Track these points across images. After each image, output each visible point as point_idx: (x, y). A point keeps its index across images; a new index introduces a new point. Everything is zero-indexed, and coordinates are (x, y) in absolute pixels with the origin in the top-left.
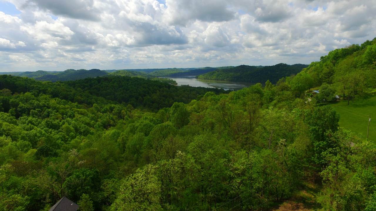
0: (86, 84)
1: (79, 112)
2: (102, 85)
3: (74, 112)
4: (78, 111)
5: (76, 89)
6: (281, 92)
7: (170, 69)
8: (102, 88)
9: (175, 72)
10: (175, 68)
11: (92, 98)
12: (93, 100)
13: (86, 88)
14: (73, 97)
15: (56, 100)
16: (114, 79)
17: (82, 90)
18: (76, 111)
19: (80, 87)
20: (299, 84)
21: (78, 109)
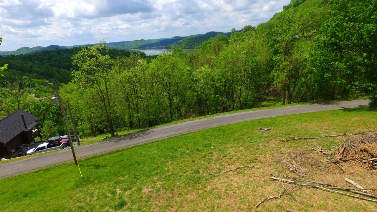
0: (44, 57)
1: (40, 83)
2: (62, 57)
3: (34, 83)
4: (38, 82)
5: (33, 62)
6: (246, 33)
7: (137, 40)
8: (63, 60)
9: (142, 44)
10: (142, 40)
11: (53, 70)
12: (54, 71)
13: (45, 61)
14: (30, 69)
15: (9, 71)
16: (75, 50)
17: (40, 63)
18: (36, 82)
19: (37, 60)
20: (263, 30)
21: (38, 80)
